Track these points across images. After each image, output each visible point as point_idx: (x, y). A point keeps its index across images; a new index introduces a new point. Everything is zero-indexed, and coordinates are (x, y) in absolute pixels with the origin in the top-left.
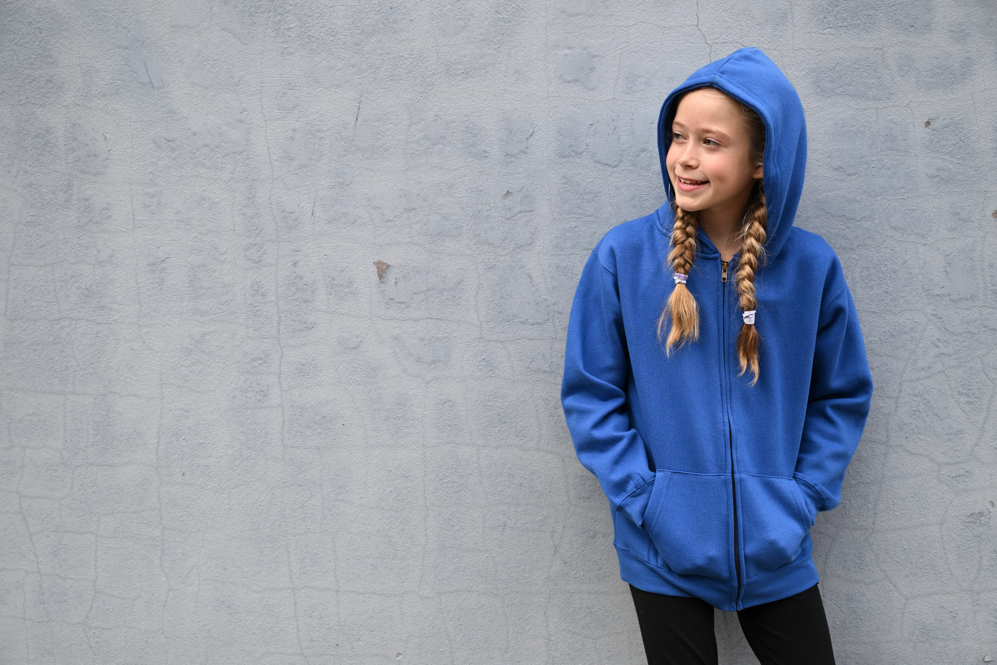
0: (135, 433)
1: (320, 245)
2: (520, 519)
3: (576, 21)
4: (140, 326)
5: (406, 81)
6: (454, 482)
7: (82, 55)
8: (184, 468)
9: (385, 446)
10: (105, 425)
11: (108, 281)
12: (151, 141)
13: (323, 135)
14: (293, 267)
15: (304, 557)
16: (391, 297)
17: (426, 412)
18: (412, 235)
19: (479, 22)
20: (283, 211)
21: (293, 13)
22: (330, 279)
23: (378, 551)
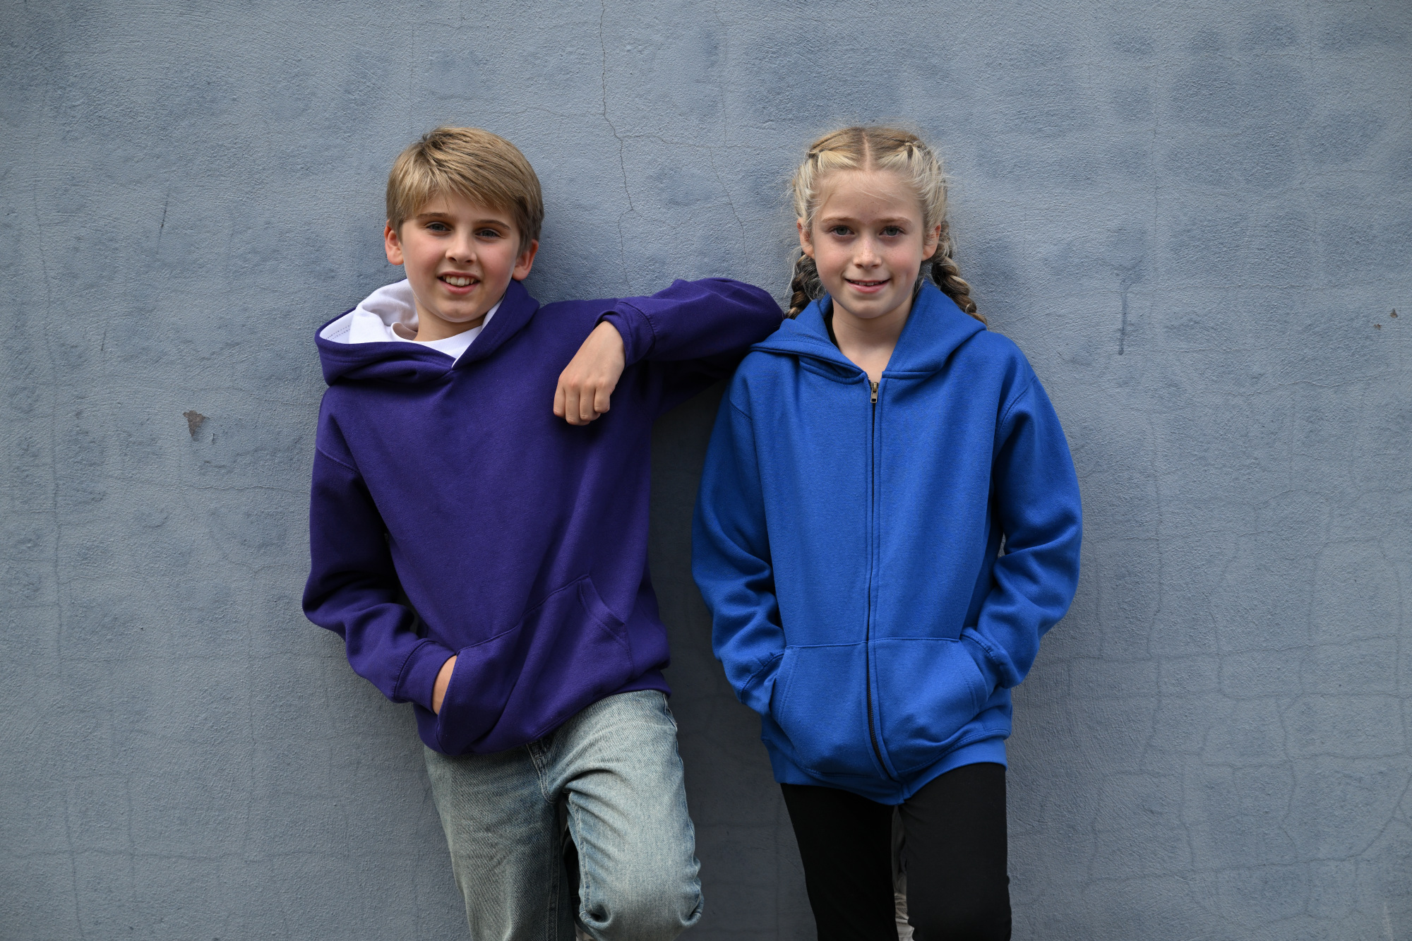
1: (112, 390)
2: (380, 755)
3: (449, 105)
5: (227, 177)
6: (290, 705)
9: (199, 657)
13: (117, 246)
14: (75, 418)
15: (87, 809)
16: (206, 459)
17: (254, 612)
18: (235, 377)
19: (323, 104)
20: (63, 345)
21: (78, 87)
22: (125, 434)
23: (187, 799)
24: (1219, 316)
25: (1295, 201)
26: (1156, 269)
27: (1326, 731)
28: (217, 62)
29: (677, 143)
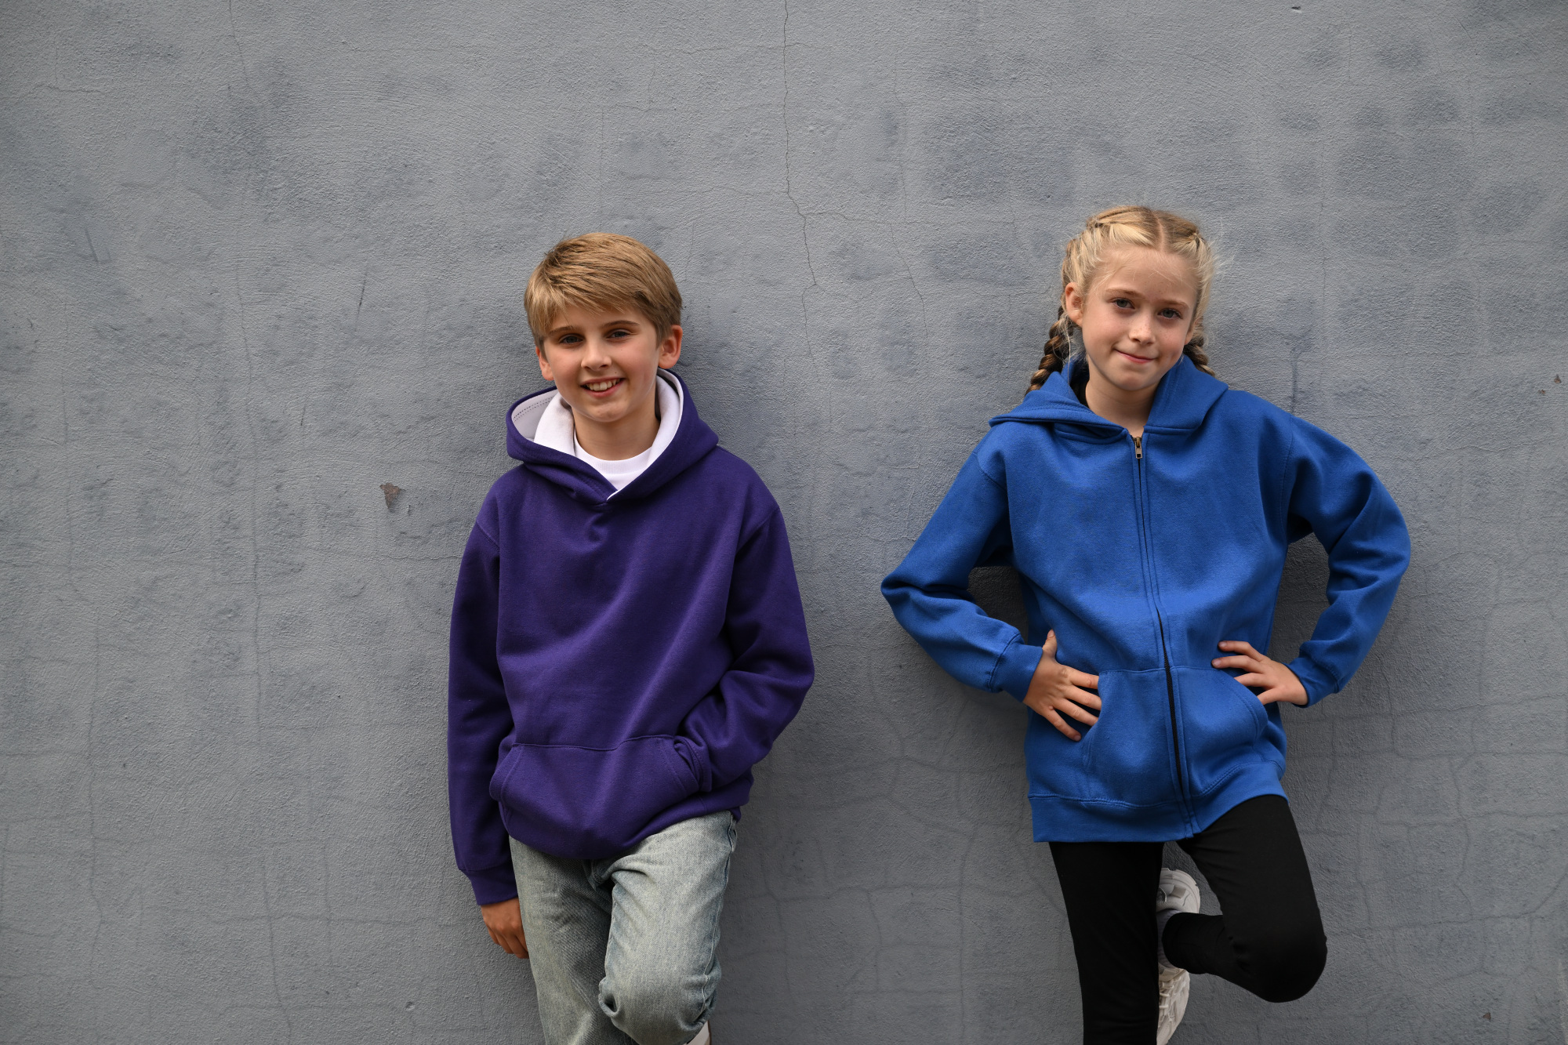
0: (60, 711)
1: (311, 463)
3: (638, 185)
4: (71, 568)
5: (423, 256)
7: (4, 219)
8: (126, 756)
9: (394, 724)
10: (19, 701)
11: (29, 509)
12: (91, 329)
13: (316, 323)
14: (275, 491)
15: (285, 875)
16: (403, 530)
18: (430, 450)
19: (516, 185)
20: (264, 420)
21: (279, 171)
22: (323, 507)
23: (383, 864)
24: (1387, 383)
25: (1460, 270)
26: (1325, 338)
27: (1498, 790)
28: (414, 145)
29: (859, 220)
